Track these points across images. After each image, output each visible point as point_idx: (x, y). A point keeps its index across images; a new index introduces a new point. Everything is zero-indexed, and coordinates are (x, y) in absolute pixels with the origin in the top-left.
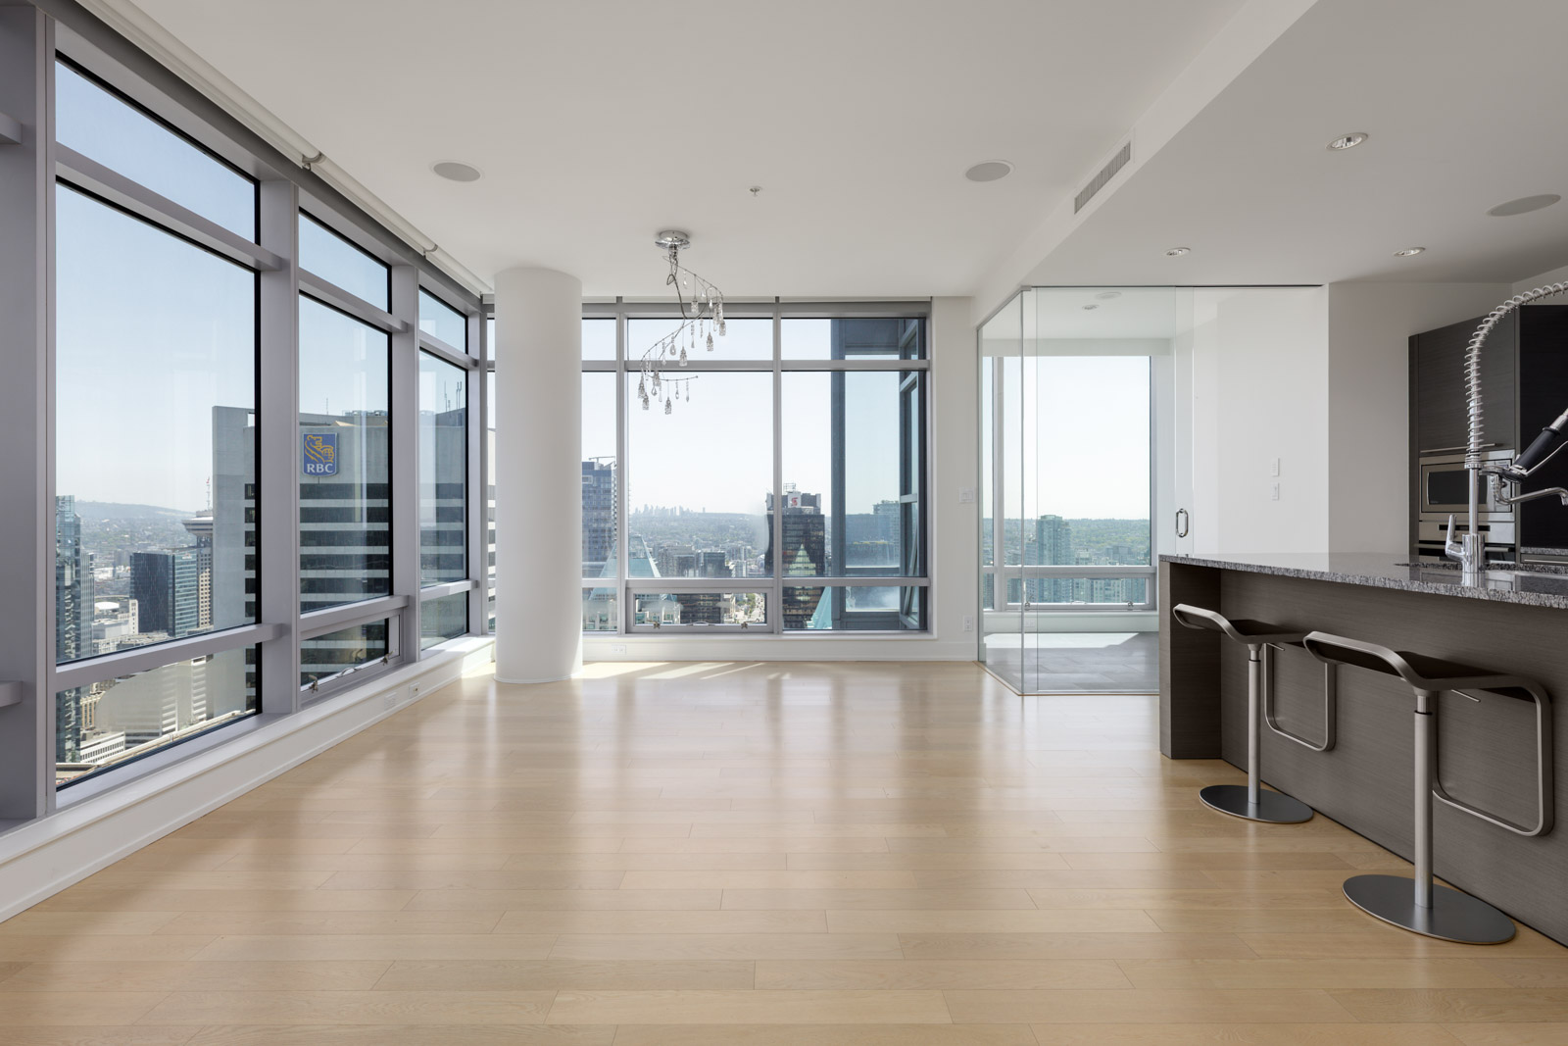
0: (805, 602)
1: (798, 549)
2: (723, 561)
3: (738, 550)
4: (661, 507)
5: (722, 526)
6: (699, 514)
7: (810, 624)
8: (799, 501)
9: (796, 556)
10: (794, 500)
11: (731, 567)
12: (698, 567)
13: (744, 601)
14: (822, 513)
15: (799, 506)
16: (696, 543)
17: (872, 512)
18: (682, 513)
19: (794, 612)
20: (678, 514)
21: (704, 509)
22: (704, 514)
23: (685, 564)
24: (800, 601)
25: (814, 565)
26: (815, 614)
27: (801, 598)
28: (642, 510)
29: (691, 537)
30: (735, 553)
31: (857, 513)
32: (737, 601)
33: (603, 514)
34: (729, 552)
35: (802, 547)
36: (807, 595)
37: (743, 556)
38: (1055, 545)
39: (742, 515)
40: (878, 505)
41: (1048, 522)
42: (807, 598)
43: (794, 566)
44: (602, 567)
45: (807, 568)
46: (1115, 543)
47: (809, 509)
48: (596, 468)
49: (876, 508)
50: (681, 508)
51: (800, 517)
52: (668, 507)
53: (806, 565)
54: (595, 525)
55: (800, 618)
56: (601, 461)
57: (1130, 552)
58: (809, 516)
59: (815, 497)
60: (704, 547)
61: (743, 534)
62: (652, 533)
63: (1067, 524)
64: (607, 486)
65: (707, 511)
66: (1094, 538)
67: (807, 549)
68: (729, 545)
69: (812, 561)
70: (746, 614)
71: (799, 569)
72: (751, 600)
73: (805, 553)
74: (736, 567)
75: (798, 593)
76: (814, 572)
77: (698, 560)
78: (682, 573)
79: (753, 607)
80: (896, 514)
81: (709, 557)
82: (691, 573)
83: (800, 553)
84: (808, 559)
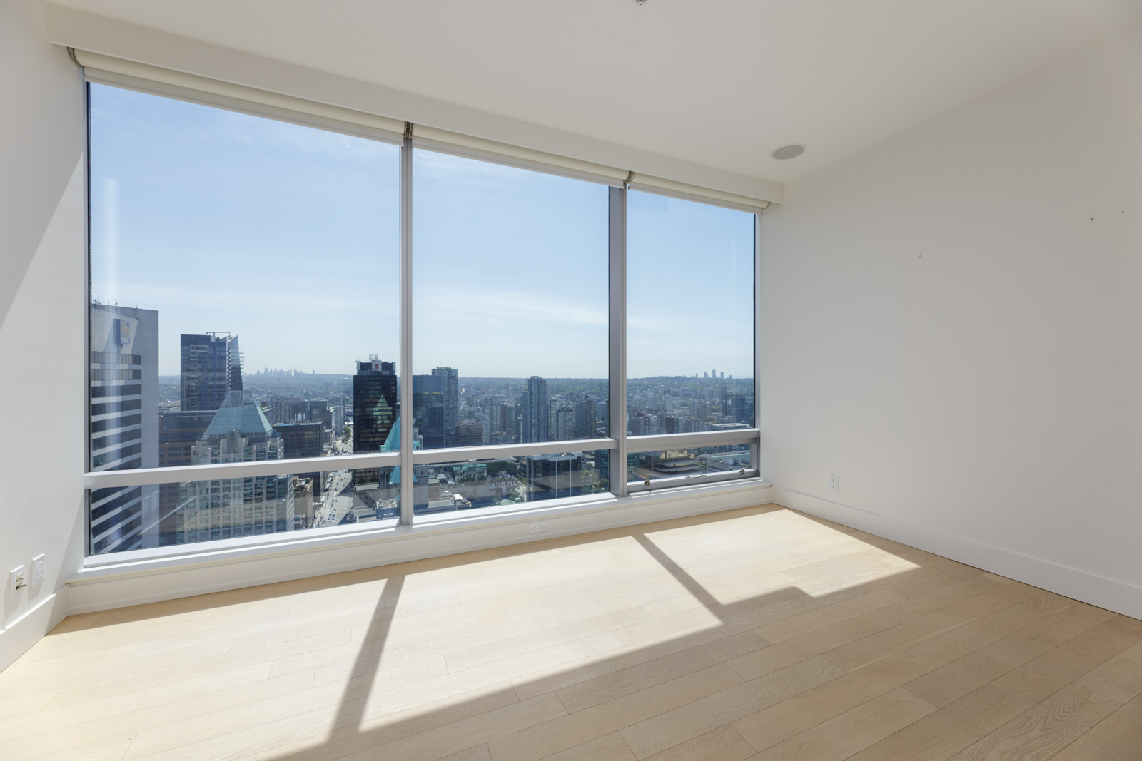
0: (382, 432)
1: (380, 398)
2: (325, 407)
3: (338, 400)
5: (326, 382)
6: (310, 375)
7: (383, 447)
8: (380, 367)
9: (377, 403)
10: (377, 366)
11: (331, 411)
12: (305, 411)
13: (341, 433)
15: (380, 369)
16: (306, 394)
17: (430, 374)
19: (375, 439)
20: (293, 374)
23: (296, 408)
24: (379, 432)
25: (389, 408)
26: (387, 441)
27: (380, 430)
28: (263, 372)
29: (302, 390)
30: (335, 401)
32: (336, 434)
33: (218, 374)
34: (331, 400)
35: (382, 396)
36: (384, 428)
37: (342, 403)
38: (538, 393)
41: (535, 380)
42: (384, 430)
43: (377, 409)
44: (214, 414)
45: (387, 410)
46: (571, 391)
47: (387, 373)
48: (213, 340)
49: (433, 371)
50: (295, 371)
51: (377, 375)
53: (384, 408)
54: (211, 383)
55: (376, 443)
56: (217, 335)
57: (578, 397)
58: (386, 376)
59: (390, 364)
60: (313, 397)
62: (271, 388)
63: (545, 381)
64: (222, 354)
65: (316, 373)
66: (560, 389)
67: (386, 398)
68: (331, 395)
69: (388, 405)
70: (342, 442)
71: (381, 411)
72: (348, 432)
73: (384, 400)
74: (336, 410)
75: (379, 426)
76: (391, 413)
77: (306, 407)
78: (293, 416)
79: (348, 437)
80: (446, 375)
81: (315, 405)
82: (300, 416)
83: (380, 400)
84: (386, 404)
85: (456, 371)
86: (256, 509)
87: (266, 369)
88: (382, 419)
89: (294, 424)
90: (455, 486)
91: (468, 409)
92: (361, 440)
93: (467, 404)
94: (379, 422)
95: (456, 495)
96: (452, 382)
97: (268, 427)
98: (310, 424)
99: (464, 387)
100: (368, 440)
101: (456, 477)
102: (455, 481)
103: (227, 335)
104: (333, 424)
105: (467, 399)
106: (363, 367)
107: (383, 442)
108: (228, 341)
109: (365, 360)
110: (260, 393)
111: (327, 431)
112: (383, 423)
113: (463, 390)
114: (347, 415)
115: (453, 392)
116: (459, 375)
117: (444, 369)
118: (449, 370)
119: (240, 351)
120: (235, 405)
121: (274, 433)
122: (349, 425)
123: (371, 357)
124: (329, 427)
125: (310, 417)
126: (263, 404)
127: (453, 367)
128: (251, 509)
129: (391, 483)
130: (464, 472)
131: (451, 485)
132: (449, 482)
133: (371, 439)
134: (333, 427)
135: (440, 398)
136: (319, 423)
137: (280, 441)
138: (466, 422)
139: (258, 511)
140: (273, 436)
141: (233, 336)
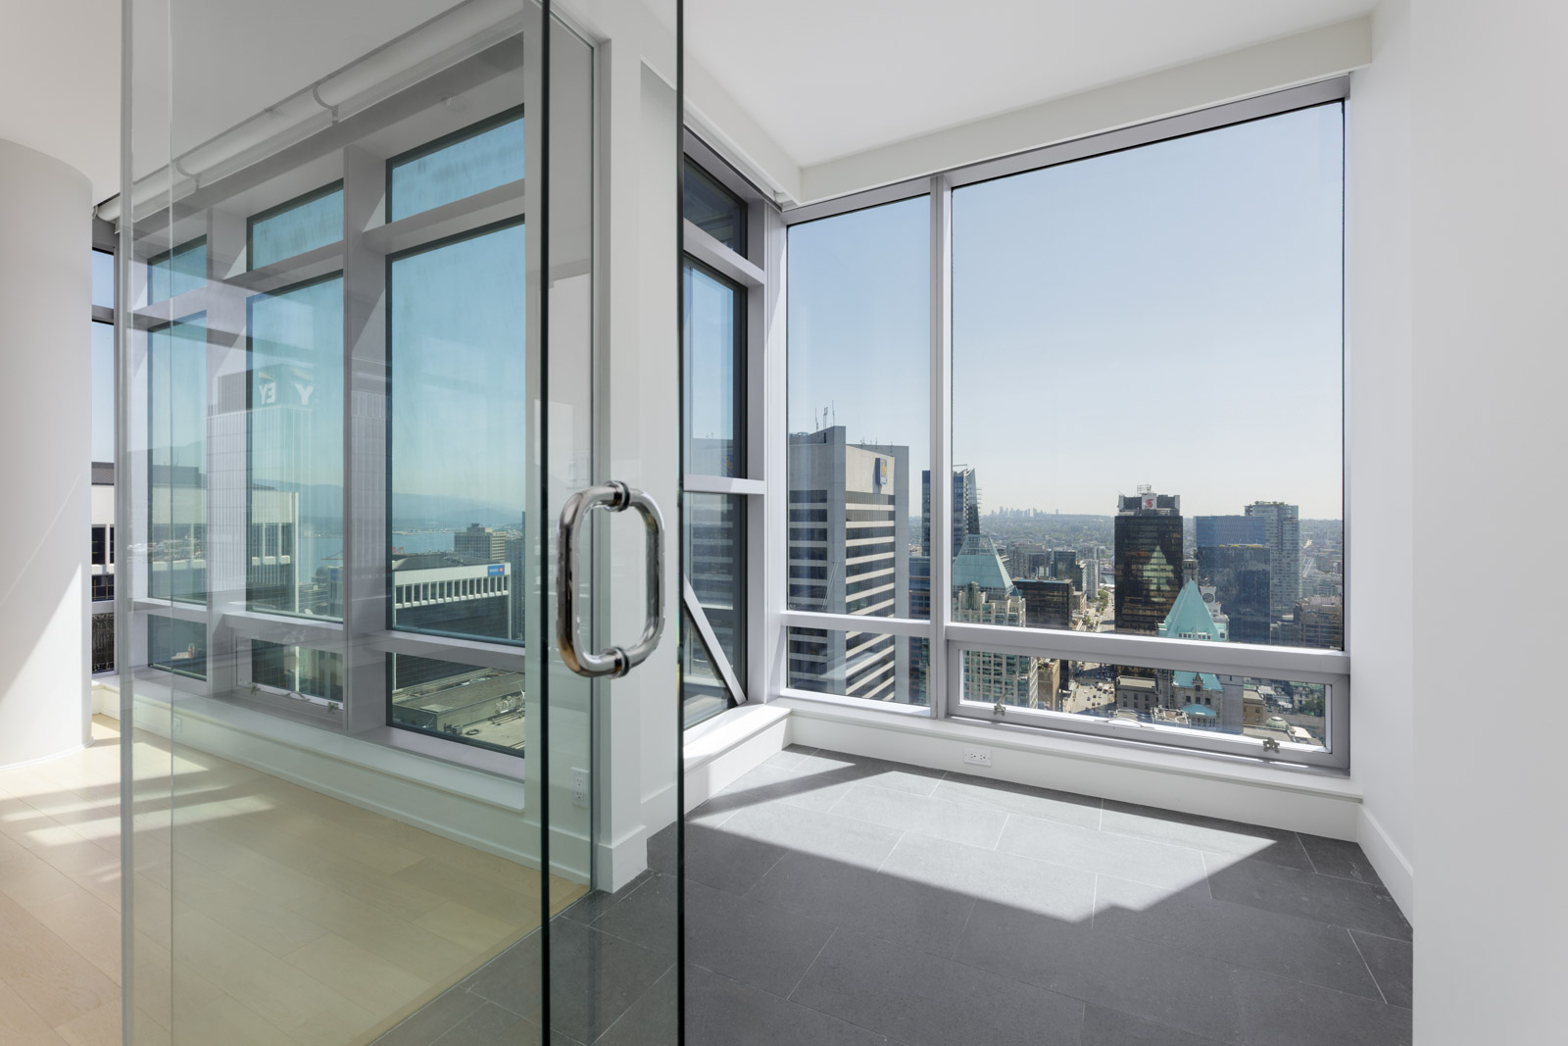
0: (1158, 603)
1: (1154, 551)
2: (1073, 560)
3: (1090, 550)
4: (1015, 509)
5: (1075, 526)
6: (1053, 516)
7: (1162, 627)
8: (1155, 503)
9: (1149, 558)
10: (1149, 502)
11: (1082, 566)
12: (1048, 564)
13: (1096, 599)
14: (1181, 515)
15: (1154, 507)
16: (1049, 542)
17: (1242, 513)
18: (1036, 514)
19: (1148, 613)
20: (1032, 515)
21: (1057, 511)
22: (1057, 515)
23: (1036, 561)
24: (1154, 603)
25: (1170, 567)
26: (1169, 618)
27: (1155, 600)
28: (998, 512)
29: (1044, 536)
30: (1087, 553)
31: (1224, 515)
32: (1088, 598)
34: (1080, 551)
35: (1158, 548)
36: (1163, 596)
37: (1095, 555)
39: (1097, 517)
40: (1250, 507)
42: (1162, 600)
43: (1149, 567)
45: (1162, 570)
47: (1165, 511)
49: (1248, 509)
50: (1035, 510)
51: (1150, 518)
52: (1023, 509)
53: (1162, 567)
55: (1150, 620)
58: (1165, 517)
59: (1173, 498)
60: (1057, 546)
61: (1097, 535)
62: (1007, 533)
64: (959, 491)
65: (1060, 513)
67: (1164, 551)
68: (1081, 544)
69: (1169, 563)
70: (1098, 610)
71: (1155, 570)
72: (1103, 598)
73: (1161, 555)
74: (1088, 566)
75: (1152, 594)
76: (1171, 575)
77: (1048, 559)
78: (1033, 570)
79: (1105, 605)
80: (1274, 516)
81: (1060, 556)
82: (1041, 569)
83: (1155, 554)
84: (1164, 561)
85: (1295, 509)
86: (995, 682)
87: (1001, 509)
88: (1159, 584)
89: (1036, 580)
90: (1293, 711)
91: (1321, 576)
92: (1124, 611)
93: (1319, 568)
94: (1153, 587)
95: (1295, 728)
96: (1287, 527)
97: (1008, 582)
98: (1054, 581)
99: (1311, 537)
100: (1135, 612)
101: (1296, 698)
102: (1292, 702)
103: (964, 468)
104: (1084, 585)
105: (1318, 558)
106: (1129, 503)
107: (1162, 619)
108: (965, 475)
109: (1132, 493)
110: (995, 539)
111: (1076, 593)
112: (1159, 590)
113: (1309, 543)
114: (1104, 573)
115: (1288, 546)
116: (1302, 516)
117: (1270, 506)
118: (1280, 508)
119: (978, 486)
120: (974, 552)
121: (1014, 590)
122: (1105, 588)
123: (1140, 488)
124: (1079, 588)
125: (1055, 573)
126: (1001, 552)
127: (1289, 502)
128: (990, 681)
129: (1175, 683)
130: (1312, 692)
131: (1286, 710)
132: (1281, 703)
133: (1141, 612)
134: (1084, 589)
135: (1263, 555)
136: (1067, 581)
137: (1022, 601)
138: (1317, 600)
139: (998, 685)
140: (1014, 594)
141: (970, 469)
